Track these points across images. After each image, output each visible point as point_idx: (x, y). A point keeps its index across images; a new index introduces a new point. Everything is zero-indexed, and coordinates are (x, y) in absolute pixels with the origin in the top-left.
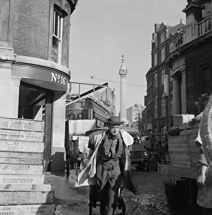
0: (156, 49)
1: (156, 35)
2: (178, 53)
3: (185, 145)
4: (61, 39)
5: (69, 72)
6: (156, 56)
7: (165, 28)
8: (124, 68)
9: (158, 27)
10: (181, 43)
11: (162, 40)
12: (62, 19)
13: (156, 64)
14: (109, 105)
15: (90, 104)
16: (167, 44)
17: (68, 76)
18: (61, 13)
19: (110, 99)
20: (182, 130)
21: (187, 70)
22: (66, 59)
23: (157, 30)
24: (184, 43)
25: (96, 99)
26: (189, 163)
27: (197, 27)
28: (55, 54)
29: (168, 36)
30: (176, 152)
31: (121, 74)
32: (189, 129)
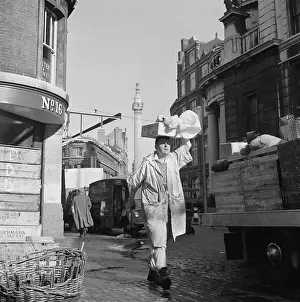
0: (183, 74)
1: (183, 54)
2: (214, 77)
3: (235, 182)
4: (55, 50)
5: (67, 96)
6: (183, 83)
7: (196, 44)
8: (139, 101)
9: (186, 43)
10: (218, 63)
11: (192, 61)
12: (56, 23)
13: (183, 93)
14: (119, 152)
15: (93, 149)
16: (198, 66)
17: (65, 103)
18: (54, 14)
19: (120, 143)
20: (231, 162)
21: (226, 99)
22: (62, 78)
23: (185, 48)
24: (223, 63)
25: (102, 144)
26: (243, 206)
27: (239, 41)
28: (46, 71)
29: (199, 56)
30: (224, 193)
31: (135, 110)
32: (242, 160)
